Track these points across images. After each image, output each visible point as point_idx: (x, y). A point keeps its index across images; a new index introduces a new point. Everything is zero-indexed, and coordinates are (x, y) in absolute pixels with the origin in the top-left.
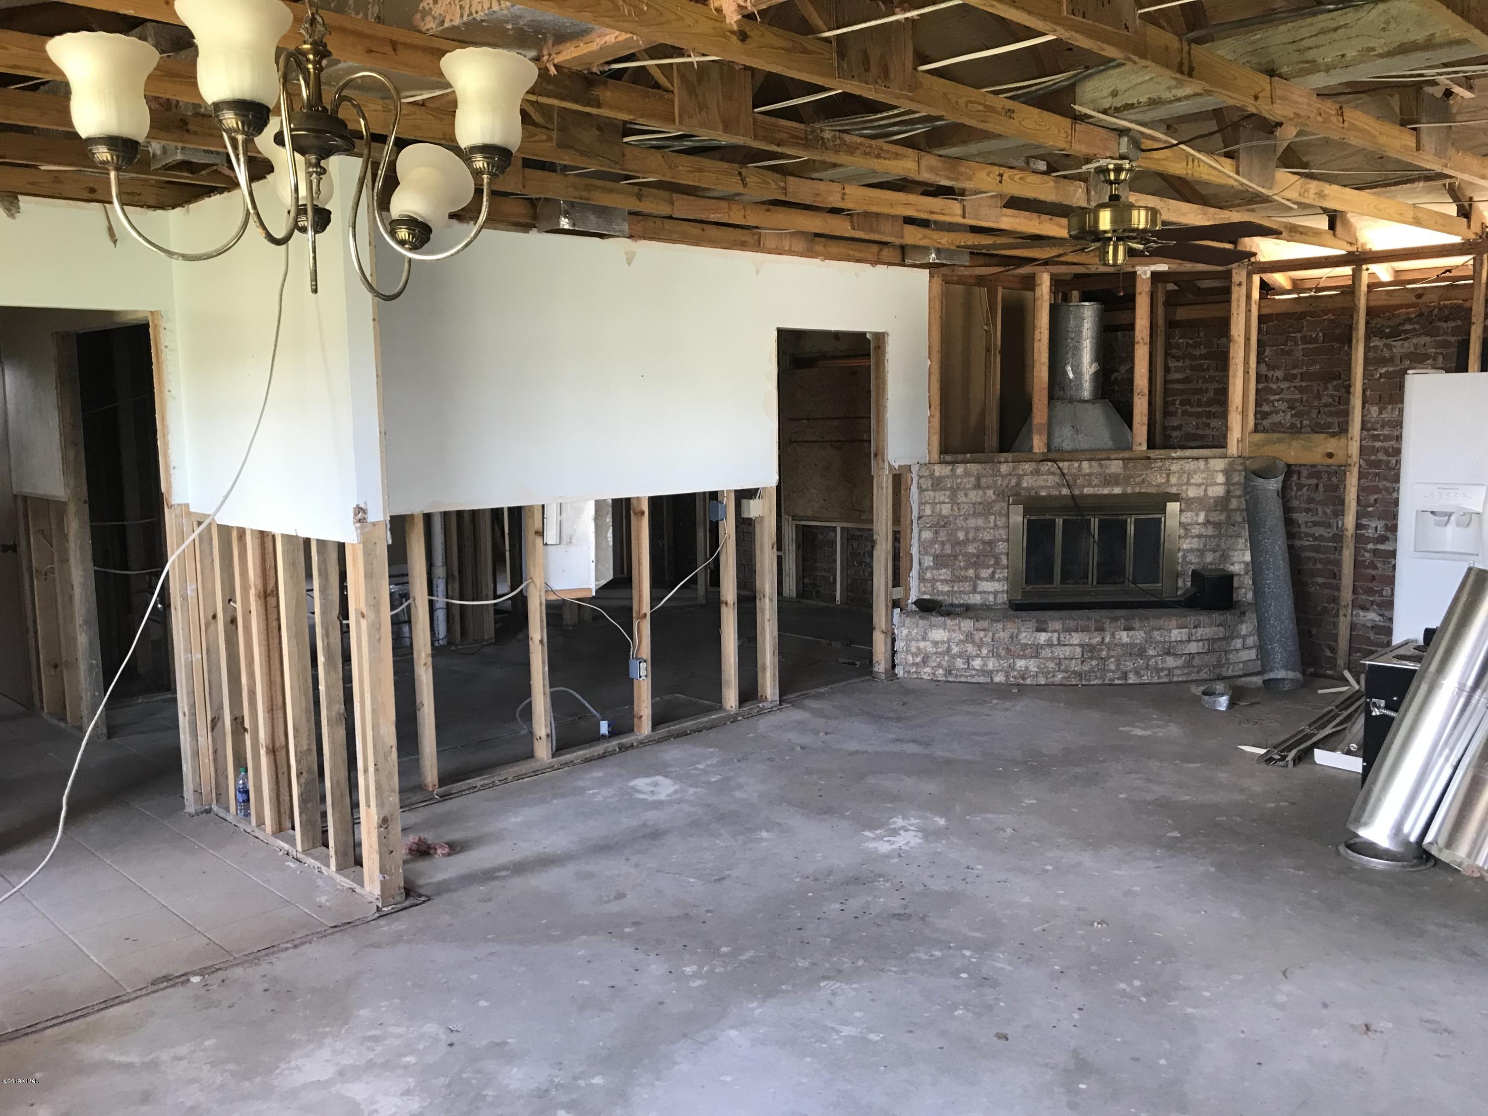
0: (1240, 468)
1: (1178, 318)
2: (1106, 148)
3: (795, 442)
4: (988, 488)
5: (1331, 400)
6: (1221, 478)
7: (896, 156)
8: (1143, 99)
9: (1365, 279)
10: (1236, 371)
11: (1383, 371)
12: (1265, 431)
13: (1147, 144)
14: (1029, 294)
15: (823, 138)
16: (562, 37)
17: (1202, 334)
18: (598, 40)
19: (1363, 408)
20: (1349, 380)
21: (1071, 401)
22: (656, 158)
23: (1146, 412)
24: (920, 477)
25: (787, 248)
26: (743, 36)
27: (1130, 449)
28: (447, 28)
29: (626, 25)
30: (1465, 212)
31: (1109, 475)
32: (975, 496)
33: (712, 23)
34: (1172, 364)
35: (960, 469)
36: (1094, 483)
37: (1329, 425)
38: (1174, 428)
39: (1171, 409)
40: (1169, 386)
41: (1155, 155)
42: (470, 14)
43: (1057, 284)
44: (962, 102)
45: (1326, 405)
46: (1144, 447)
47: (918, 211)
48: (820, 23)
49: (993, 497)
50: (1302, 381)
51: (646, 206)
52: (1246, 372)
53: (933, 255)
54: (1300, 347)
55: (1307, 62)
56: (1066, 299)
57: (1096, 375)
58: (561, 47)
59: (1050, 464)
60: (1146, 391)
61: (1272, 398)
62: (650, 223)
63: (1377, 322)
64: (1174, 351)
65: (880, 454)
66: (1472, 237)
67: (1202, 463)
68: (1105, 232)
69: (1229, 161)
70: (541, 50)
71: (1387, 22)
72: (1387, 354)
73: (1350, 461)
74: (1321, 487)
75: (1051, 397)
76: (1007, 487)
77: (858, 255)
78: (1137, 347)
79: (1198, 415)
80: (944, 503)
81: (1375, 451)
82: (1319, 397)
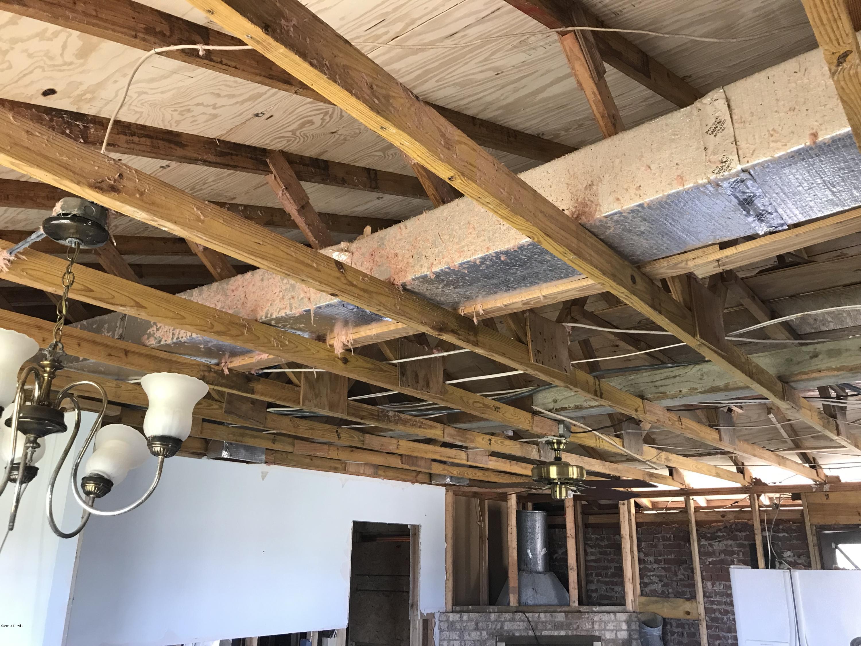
0: (636, 619)
1: (590, 522)
2: (551, 430)
3: (360, 590)
4: (483, 630)
5: (683, 577)
6: (624, 626)
7: (431, 427)
8: (572, 405)
9: (692, 505)
10: (627, 556)
11: (710, 560)
12: (647, 595)
13: (573, 429)
14: (504, 503)
15: (388, 416)
16: (234, 354)
17: (604, 533)
18: (256, 357)
19: (703, 582)
20: (692, 564)
21: (531, 572)
22: (286, 421)
23: (576, 581)
24: (440, 621)
25: (362, 472)
26: (345, 361)
27: (569, 605)
28: (163, 345)
29: (274, 351)
30: (741, 470)
31: (557, 622)
32: (475, 635)
33: (327, 353)
34: (589, 550)
35: (465, 617)
36: (548, 628)
37: (684, 593)
38: (593, 591)
39: (590, 578)
40: (588, 564)
41: (578, 435)
42: (178, 338)
43: (519, 498)
44: (471, 401)
45: (681, 580)
46: (577, 604)
47: (441, 456)
48: (390, 355)
49: (487, 636)
50: (665, 564)
51: (277, 447)
52: (632, 557)
53: (448, 479)
54: (662, 543)
55: (661, 393)
56: (525, 508)
57: (545, 555)
58: (234, 359)
59: (521, 614)
60: (575, 568)
61: (649, 574)
62: (279, 455)
63: (703, 530)
64: (589, 542)
65: (415, 605)
66: (747, 484)
67: (612, 615)
68: (554, 479)
69: (617, 439)
70: (220, 359)
71: (702, 375)
72: (710, 549)
73: (700, 618)
74: (685, 634)
75: (519, 569)
76: (495, 629)
77: (404, 477)
78: (568, 539)
79: (606, 583)
80: (455, 640)
81: (714, 611)
82: (676, 574)
